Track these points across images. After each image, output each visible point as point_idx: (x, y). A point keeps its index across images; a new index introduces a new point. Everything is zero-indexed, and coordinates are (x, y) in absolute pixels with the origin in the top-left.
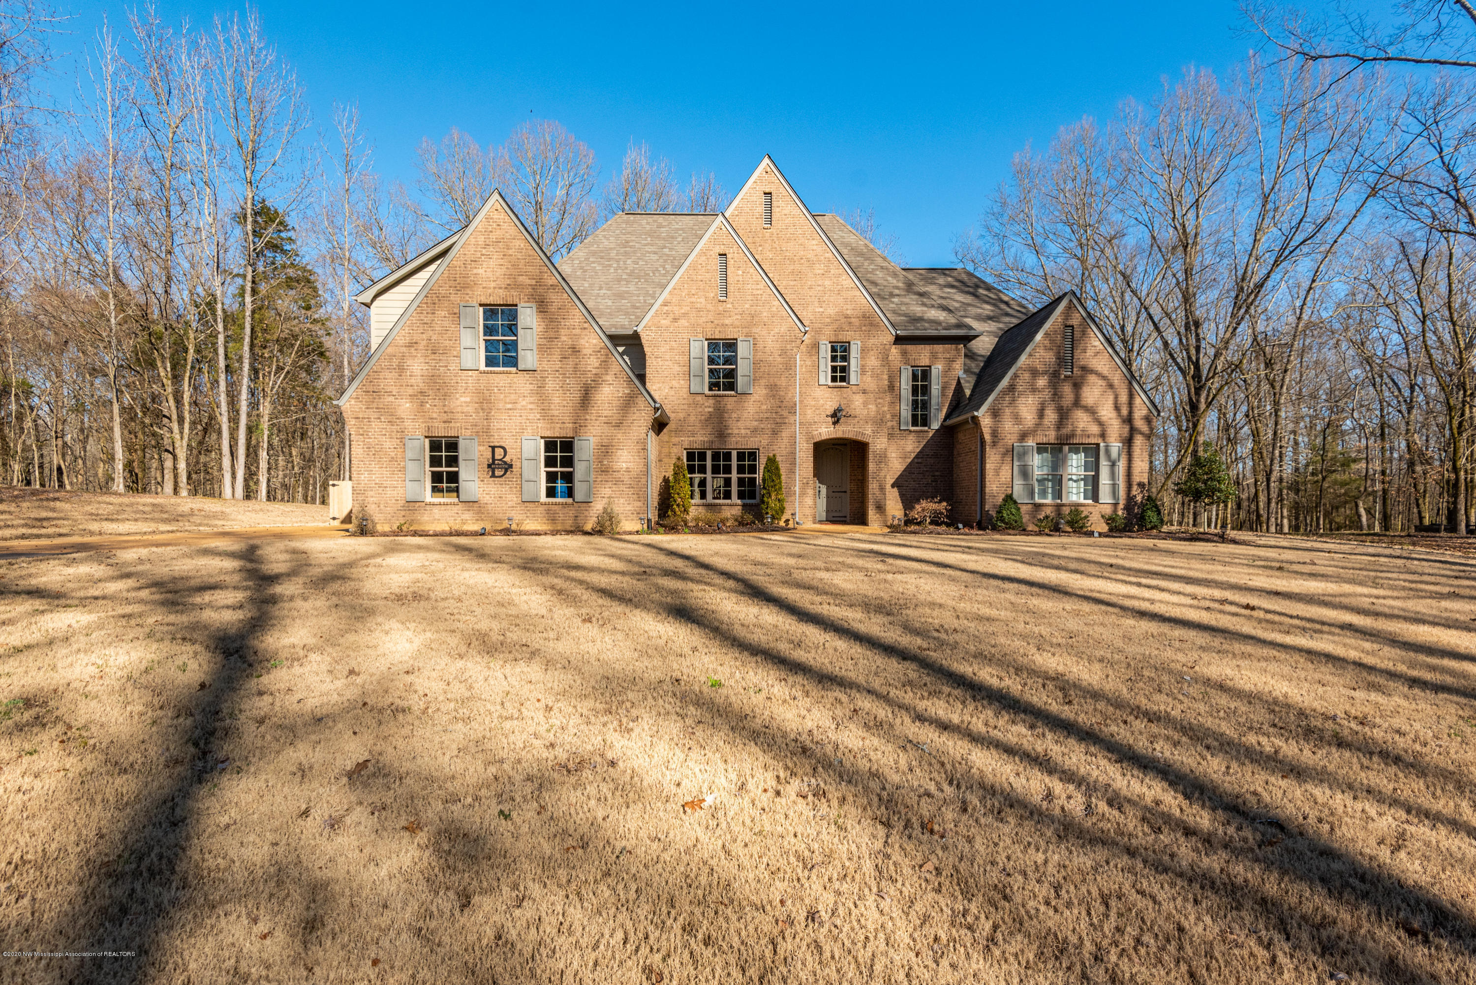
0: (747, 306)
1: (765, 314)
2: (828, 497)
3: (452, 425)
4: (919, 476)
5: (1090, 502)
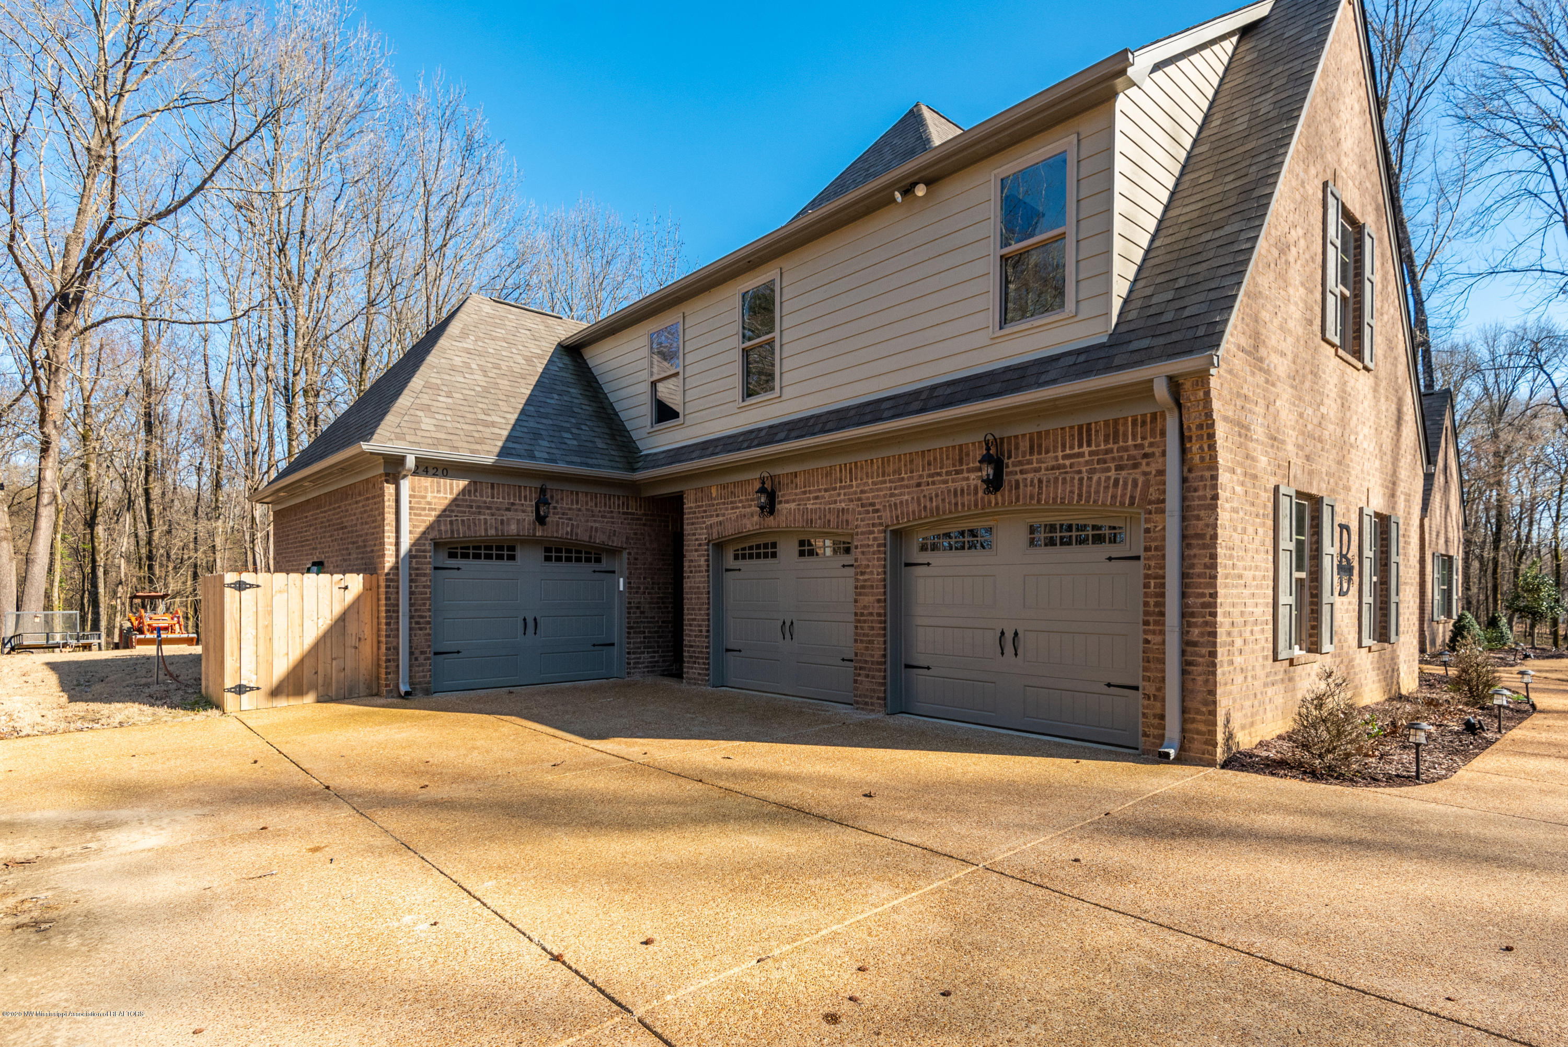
3: (1314, 467)
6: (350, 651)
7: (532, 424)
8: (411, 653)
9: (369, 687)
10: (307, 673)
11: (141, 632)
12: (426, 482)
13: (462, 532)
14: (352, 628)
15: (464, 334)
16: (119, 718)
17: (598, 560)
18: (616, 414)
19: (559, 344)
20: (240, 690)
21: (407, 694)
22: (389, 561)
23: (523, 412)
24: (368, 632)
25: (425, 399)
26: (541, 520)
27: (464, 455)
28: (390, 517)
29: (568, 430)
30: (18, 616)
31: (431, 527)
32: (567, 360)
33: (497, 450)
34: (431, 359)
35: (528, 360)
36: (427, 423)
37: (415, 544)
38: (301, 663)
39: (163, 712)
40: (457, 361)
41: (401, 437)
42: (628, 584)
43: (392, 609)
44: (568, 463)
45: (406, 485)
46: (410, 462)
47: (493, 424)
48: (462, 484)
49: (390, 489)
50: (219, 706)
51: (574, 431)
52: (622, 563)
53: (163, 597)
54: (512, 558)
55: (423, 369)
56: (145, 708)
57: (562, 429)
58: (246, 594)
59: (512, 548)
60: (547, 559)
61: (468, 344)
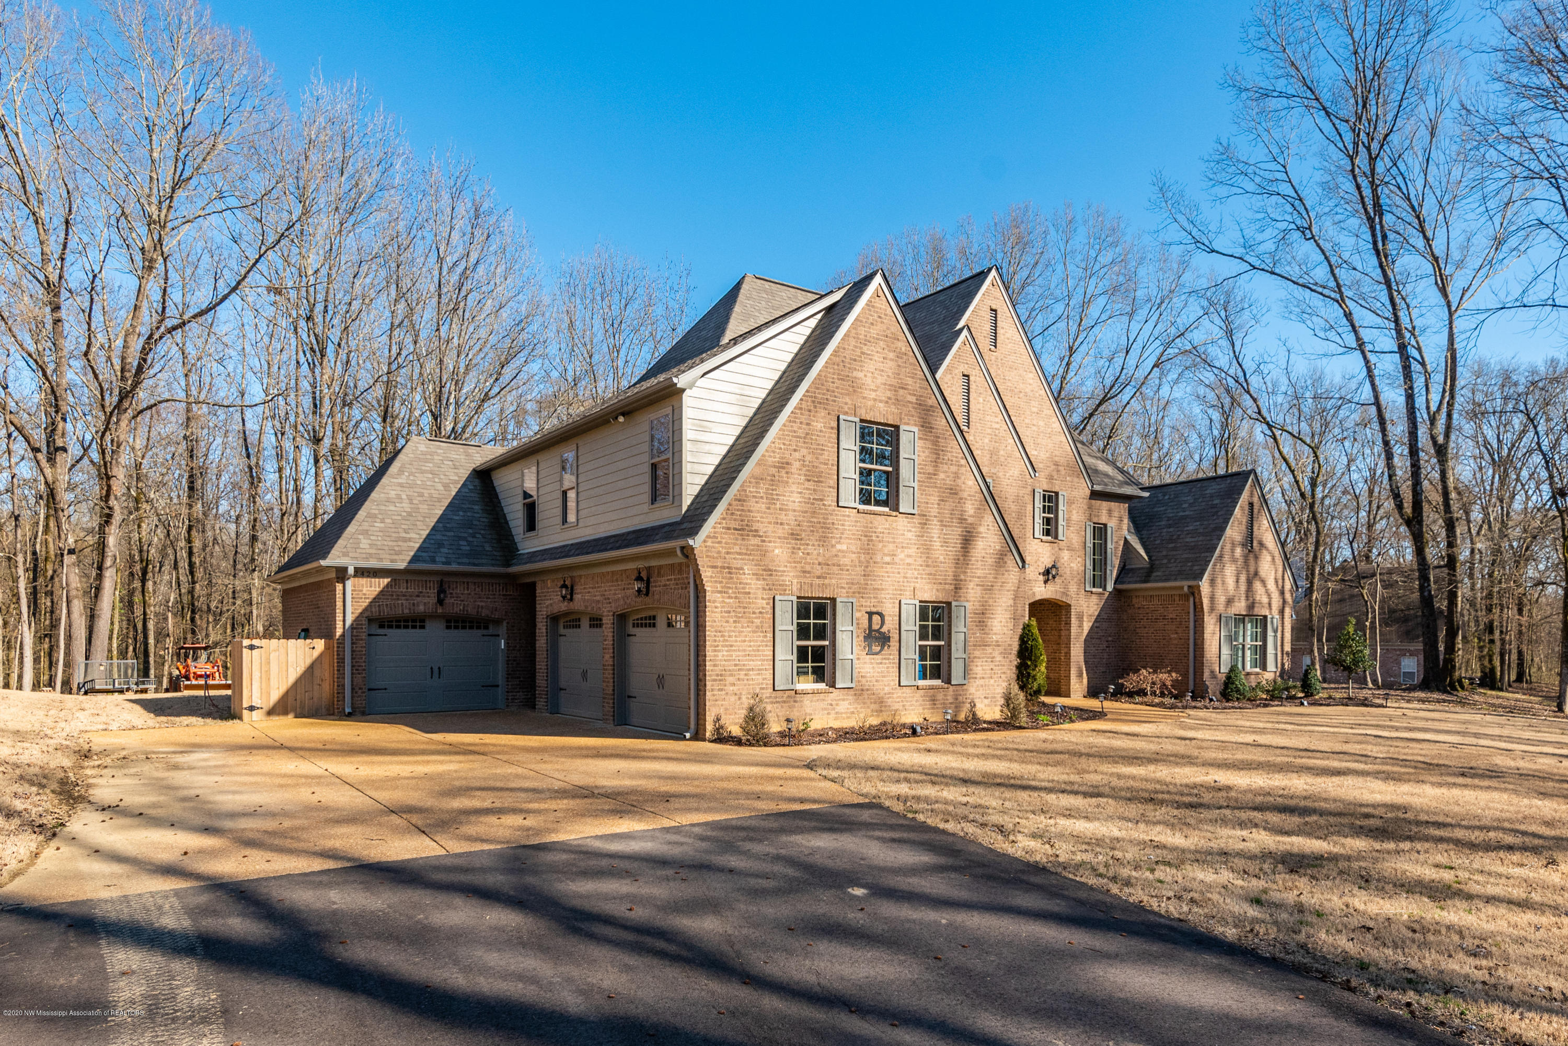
0: (986, 441)
1: (1002, 453)
3: (827, 581)
4: (1098, 641)
5: (1258, 670)
6: (316, 687)
7: (439, 537)
8: (353, 689)
9: (328, 710)
10: (290, 700)
11: (188, 679)
12: (363, 581)
13: (386, 612)
14: (317, 673)
15: (401, 471)
16: (186, 723)
17: (486, 628)
18: (507, 522)
19: (474, 470)
20: (252, 708)
21: (350, 714)
22: (339, 632)
23: (434, 528)
24: (327, 675)
25: (365, 526)
26: (440, 602)
27: (386, 564)
28: (339, 604)
29: (465, 539)
30: (86, 665)
31: (366, 610)
32: (477, 482)
33: (409, 558)
34: (374, 495)
35: (446, 486)
36: (364, 543)
37: (357, 620)
38: (287, 693)
39: (209, 721)
40: (393, 494)
41: (345, 554)
42: (507, 644)
43: (341, 661)
44: (459, 564)
45: (349, 584)
46: (351, 571)
47: (410, 540)
48: (386, 581)
49: (339, 587)
50: (240, 718)
51: (470, 539)
52: (503, 629)
53: (205, 648)
54: (422, 627)
55: (367, 504)
56: (200, 719)
57: (460, 538)
58: (255, 652)
59: (423, 621)
60: (448, 627)
61: (402, 480)
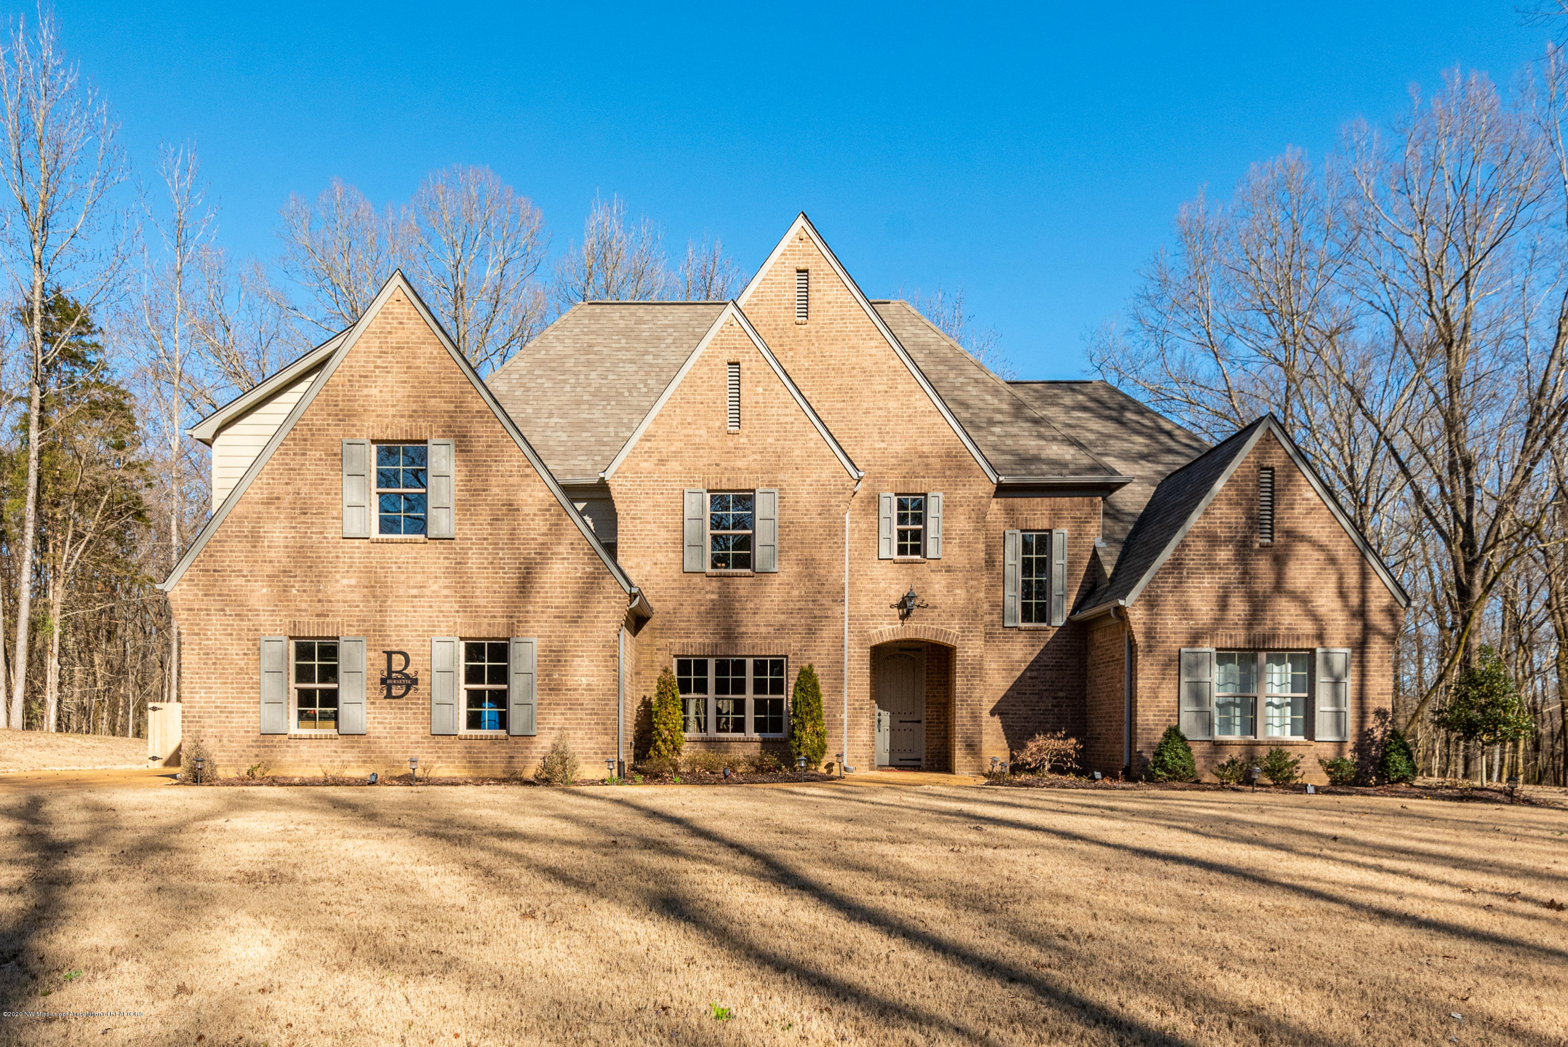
0: (770, 440)
1: (797, 452)
2: (892, 729)
3: (328, 620)
4: (1035, 698)
5: (1301, 739)
